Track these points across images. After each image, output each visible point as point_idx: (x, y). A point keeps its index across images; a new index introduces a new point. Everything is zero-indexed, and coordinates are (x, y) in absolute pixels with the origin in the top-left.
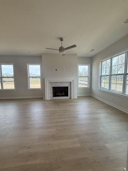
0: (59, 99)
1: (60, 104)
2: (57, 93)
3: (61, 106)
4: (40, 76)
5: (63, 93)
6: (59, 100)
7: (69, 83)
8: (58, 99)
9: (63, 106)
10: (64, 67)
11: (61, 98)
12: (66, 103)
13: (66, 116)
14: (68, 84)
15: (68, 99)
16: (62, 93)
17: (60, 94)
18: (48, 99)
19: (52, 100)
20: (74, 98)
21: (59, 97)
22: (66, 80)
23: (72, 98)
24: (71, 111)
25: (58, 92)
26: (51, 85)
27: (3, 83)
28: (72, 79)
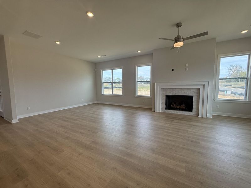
0: (176, 113)
1: (175, 120)
2: (173, 105)
3: (175, 122)
4: (150, 80)
5: (183, 105)
6: (175, 115)
7: (196, 90)
8: (174, 113)
9: (177, 124)
10: (187, 64)
11: (179, 113)
12: (184, 120)
13: (178, 137)
14: (193, 91)
15: (191, 116)
16: (180, 106)
17: (178, 107)
18: (158, 111)
19: (164, 113)
20: (204, 116)
21: (175, 111)
22: (190, 85)
23: (200, 116)
24: (189, 132)
25: (175, 103)
26: (163, 92)
27: (114, 89)
28: (203, 83)
